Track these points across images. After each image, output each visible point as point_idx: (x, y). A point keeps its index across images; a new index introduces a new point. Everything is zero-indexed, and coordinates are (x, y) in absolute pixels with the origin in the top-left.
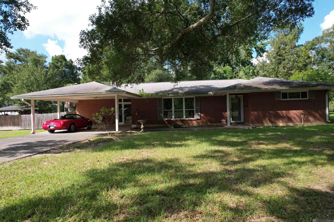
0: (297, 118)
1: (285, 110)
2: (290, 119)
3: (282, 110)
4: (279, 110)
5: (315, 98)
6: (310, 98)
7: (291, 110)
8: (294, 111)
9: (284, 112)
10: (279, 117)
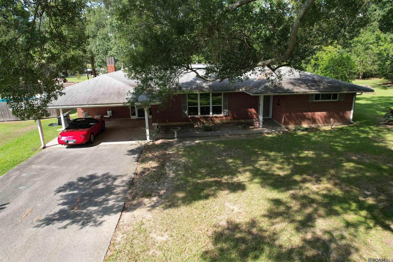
0: (320, 120)
1: (310, 112)
2: (314, 121)
3: (308, 112)
4: (305, 112)
5: (344, 100)
6: (340, 100)
7: (316, 112)
8: (318, 113)
9: (310, 113)
10: (304, 118)
